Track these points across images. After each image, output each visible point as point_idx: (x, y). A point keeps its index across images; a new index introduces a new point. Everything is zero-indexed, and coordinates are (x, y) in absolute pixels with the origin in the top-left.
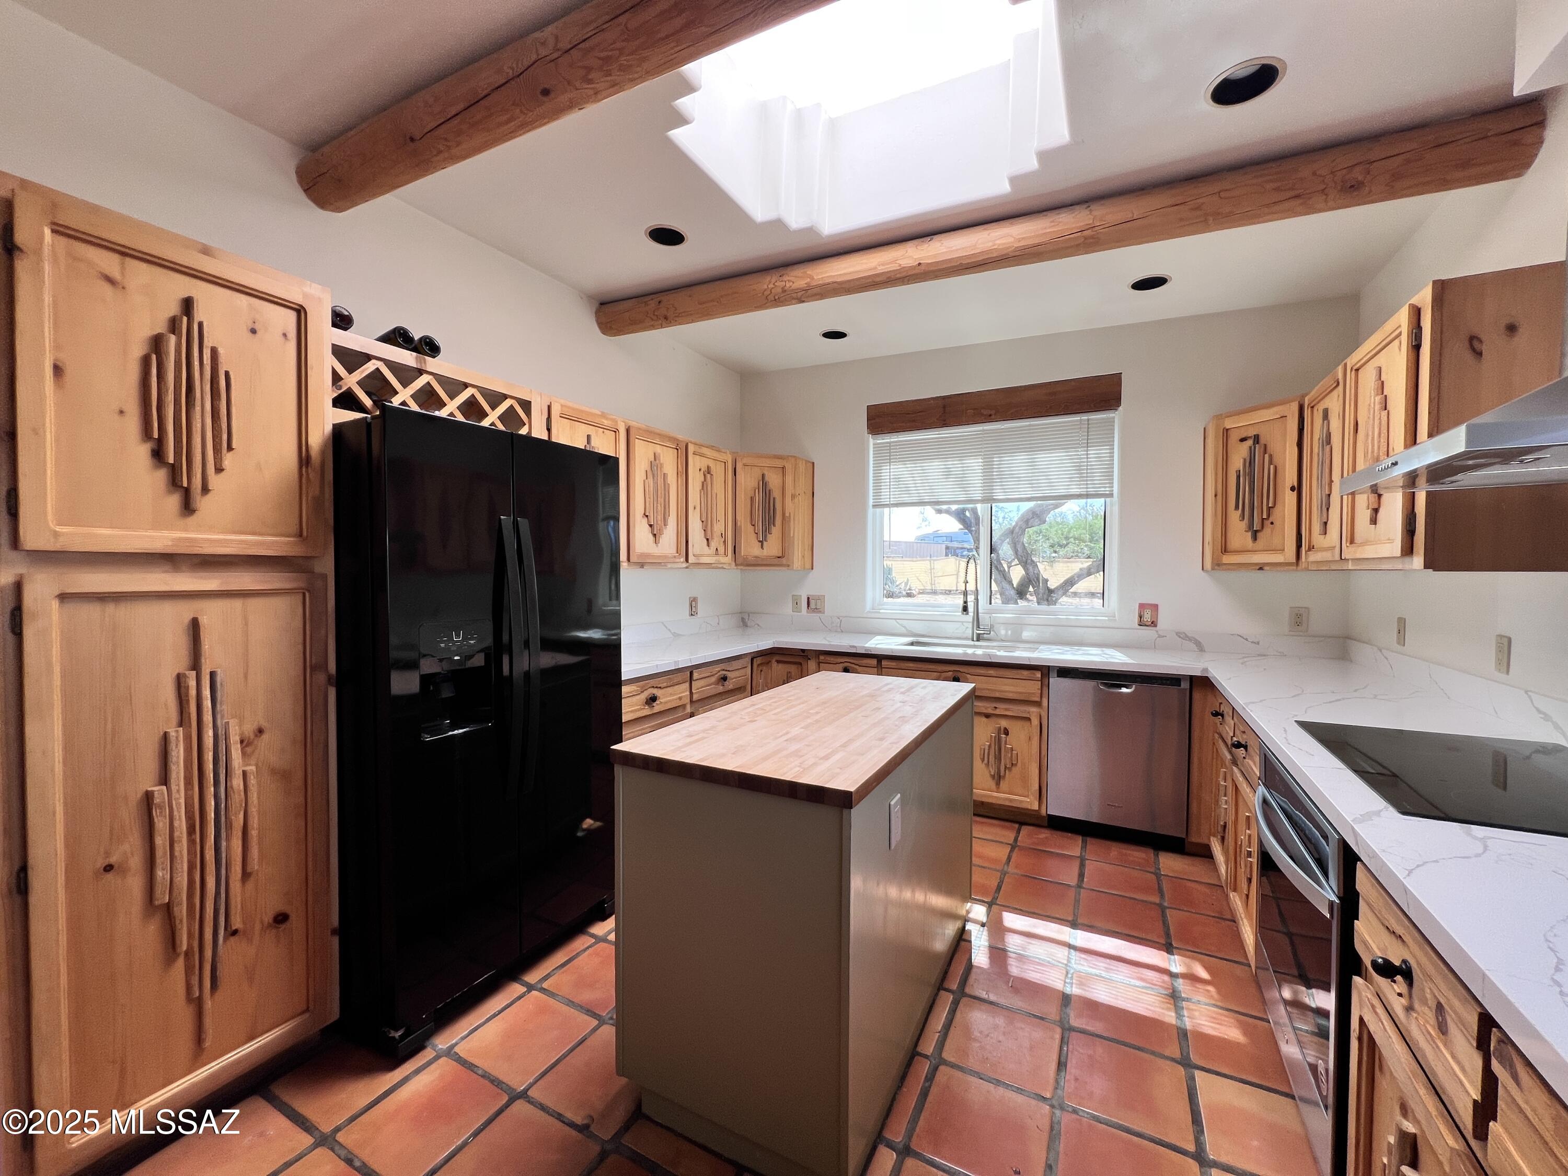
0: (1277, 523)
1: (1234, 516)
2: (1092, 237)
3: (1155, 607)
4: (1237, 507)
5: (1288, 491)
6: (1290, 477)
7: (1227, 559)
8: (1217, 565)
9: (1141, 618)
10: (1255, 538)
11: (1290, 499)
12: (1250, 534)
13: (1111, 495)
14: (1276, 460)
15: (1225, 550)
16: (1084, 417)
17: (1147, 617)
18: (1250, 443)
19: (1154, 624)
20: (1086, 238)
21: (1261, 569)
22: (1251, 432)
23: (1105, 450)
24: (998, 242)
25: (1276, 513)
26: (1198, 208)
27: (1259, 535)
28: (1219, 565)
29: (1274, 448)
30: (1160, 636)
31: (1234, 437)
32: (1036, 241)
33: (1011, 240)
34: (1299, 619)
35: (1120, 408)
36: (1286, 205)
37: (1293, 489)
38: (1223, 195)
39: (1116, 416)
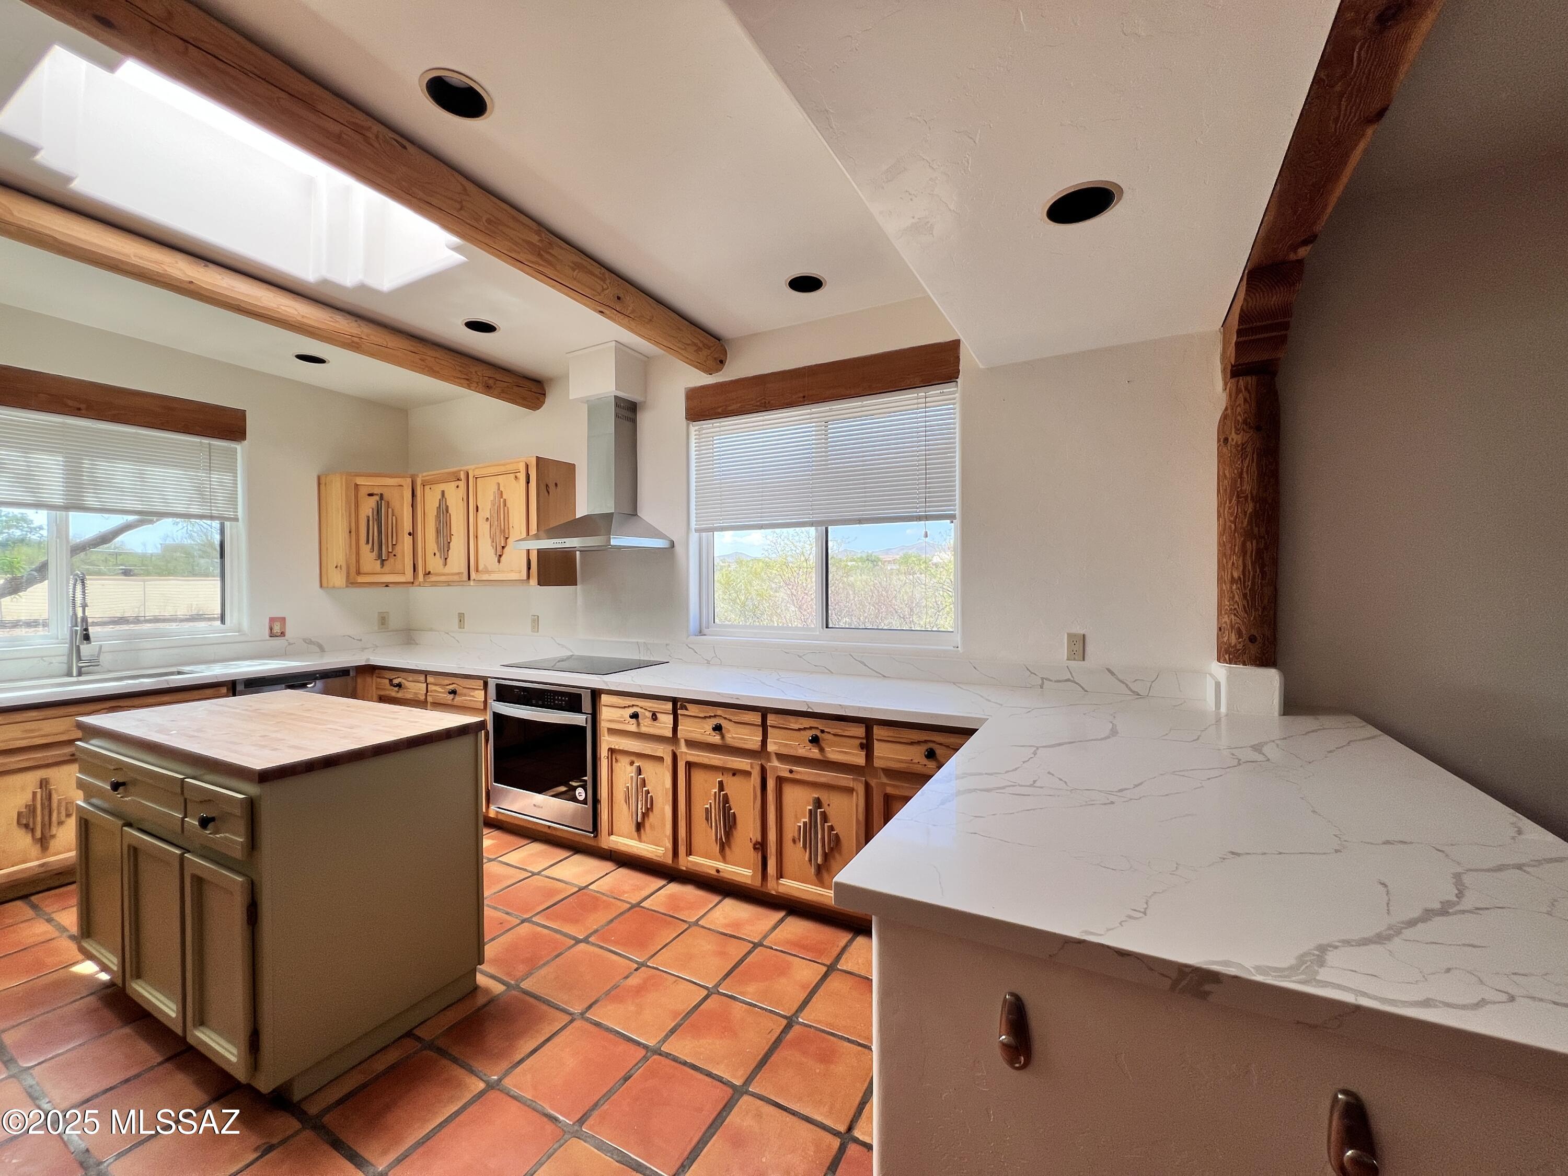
0: (399, 556)
1: (365, 549)
2: (357, 343)
3: (283, 620)
4: (368, 542)
5: (406, 536)
6: (407, 526)
7: (360, 579)
8: (351, 583)
9: (271, 630)
10: (382, 565)
11: (408, 540)
12: (379, 562)
13: (236, 520)
14: (396, 512)
15: (358, 573)
16: (206, 441)
17: (277, 629)
18: (377, 498)
19: (283, 634)
20: (353, 342)
21: (387, 586)
22: (376, 491)
23: (227, 478)
24: (283, 308)
25: (398, 548)
26: (423, 360)
27: (385, 563)
28: (352, 583)
29: (395, 503)
30: (290, 644)
31: (363, 492)
32: (316, 324)
33: (296, 313)
34: (383, 620)
35: (246, 442)
36: (462, 381)
37: (410, 534)
38: (437, 360)
39: (239, 448)
